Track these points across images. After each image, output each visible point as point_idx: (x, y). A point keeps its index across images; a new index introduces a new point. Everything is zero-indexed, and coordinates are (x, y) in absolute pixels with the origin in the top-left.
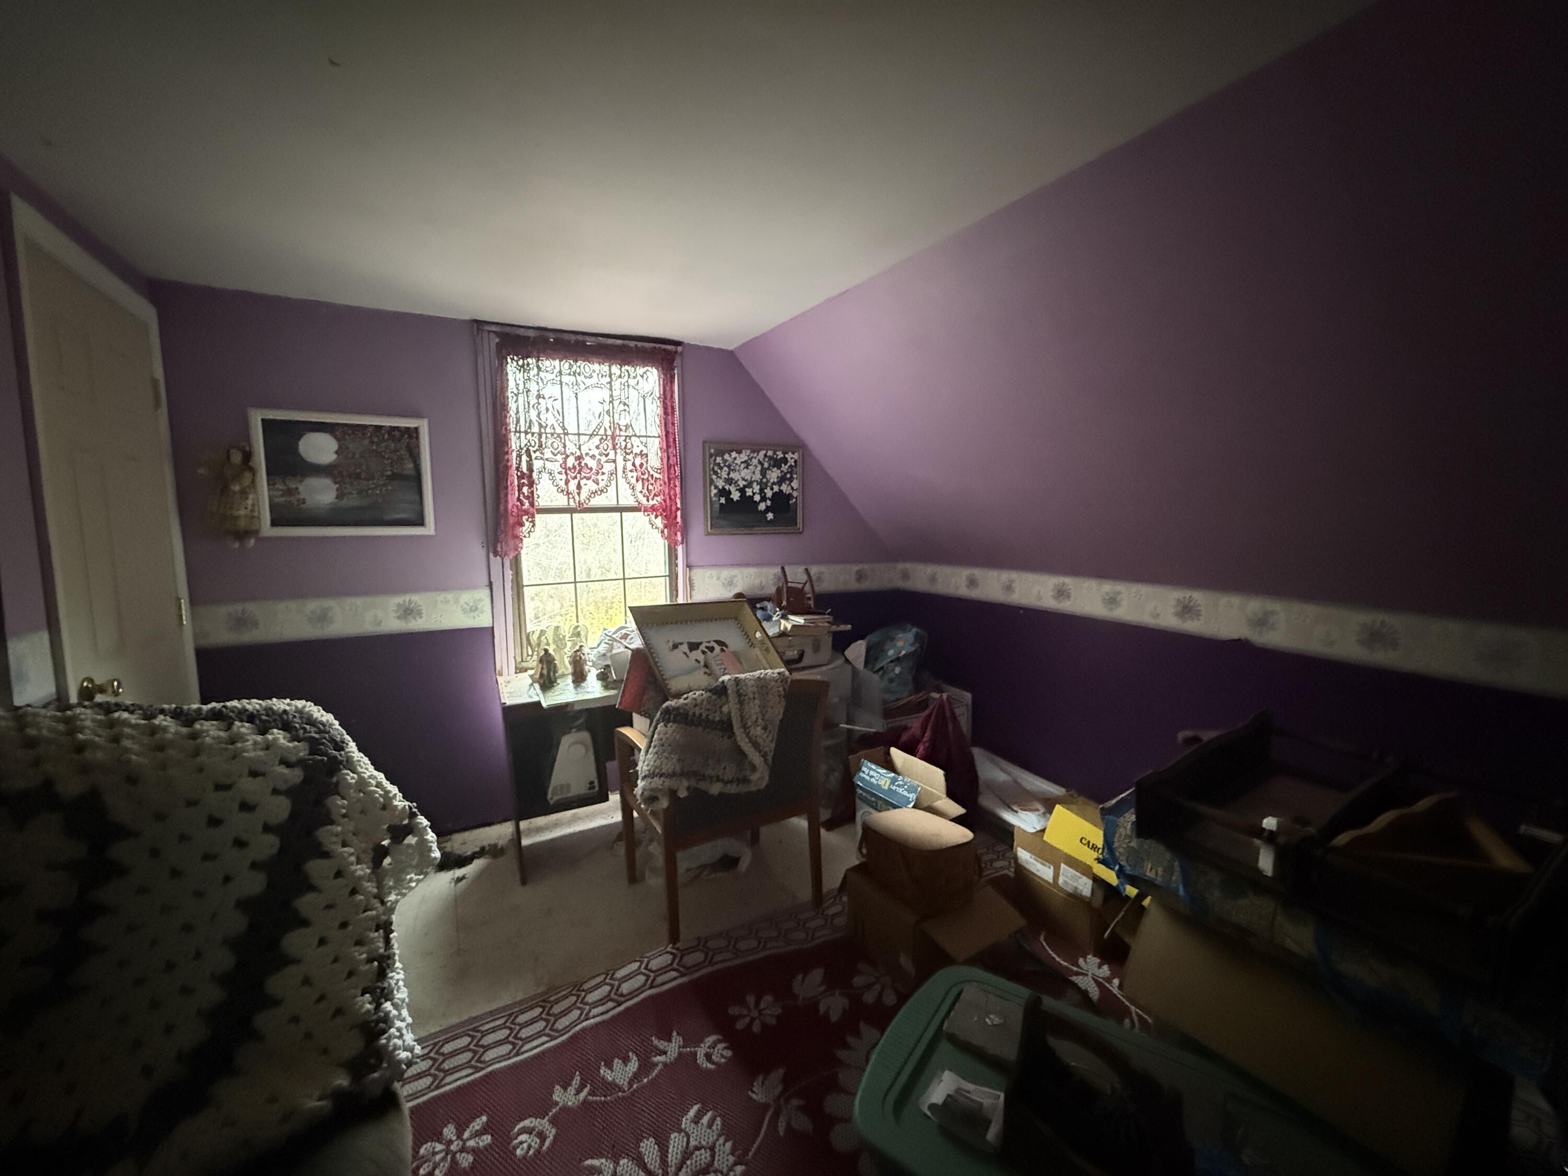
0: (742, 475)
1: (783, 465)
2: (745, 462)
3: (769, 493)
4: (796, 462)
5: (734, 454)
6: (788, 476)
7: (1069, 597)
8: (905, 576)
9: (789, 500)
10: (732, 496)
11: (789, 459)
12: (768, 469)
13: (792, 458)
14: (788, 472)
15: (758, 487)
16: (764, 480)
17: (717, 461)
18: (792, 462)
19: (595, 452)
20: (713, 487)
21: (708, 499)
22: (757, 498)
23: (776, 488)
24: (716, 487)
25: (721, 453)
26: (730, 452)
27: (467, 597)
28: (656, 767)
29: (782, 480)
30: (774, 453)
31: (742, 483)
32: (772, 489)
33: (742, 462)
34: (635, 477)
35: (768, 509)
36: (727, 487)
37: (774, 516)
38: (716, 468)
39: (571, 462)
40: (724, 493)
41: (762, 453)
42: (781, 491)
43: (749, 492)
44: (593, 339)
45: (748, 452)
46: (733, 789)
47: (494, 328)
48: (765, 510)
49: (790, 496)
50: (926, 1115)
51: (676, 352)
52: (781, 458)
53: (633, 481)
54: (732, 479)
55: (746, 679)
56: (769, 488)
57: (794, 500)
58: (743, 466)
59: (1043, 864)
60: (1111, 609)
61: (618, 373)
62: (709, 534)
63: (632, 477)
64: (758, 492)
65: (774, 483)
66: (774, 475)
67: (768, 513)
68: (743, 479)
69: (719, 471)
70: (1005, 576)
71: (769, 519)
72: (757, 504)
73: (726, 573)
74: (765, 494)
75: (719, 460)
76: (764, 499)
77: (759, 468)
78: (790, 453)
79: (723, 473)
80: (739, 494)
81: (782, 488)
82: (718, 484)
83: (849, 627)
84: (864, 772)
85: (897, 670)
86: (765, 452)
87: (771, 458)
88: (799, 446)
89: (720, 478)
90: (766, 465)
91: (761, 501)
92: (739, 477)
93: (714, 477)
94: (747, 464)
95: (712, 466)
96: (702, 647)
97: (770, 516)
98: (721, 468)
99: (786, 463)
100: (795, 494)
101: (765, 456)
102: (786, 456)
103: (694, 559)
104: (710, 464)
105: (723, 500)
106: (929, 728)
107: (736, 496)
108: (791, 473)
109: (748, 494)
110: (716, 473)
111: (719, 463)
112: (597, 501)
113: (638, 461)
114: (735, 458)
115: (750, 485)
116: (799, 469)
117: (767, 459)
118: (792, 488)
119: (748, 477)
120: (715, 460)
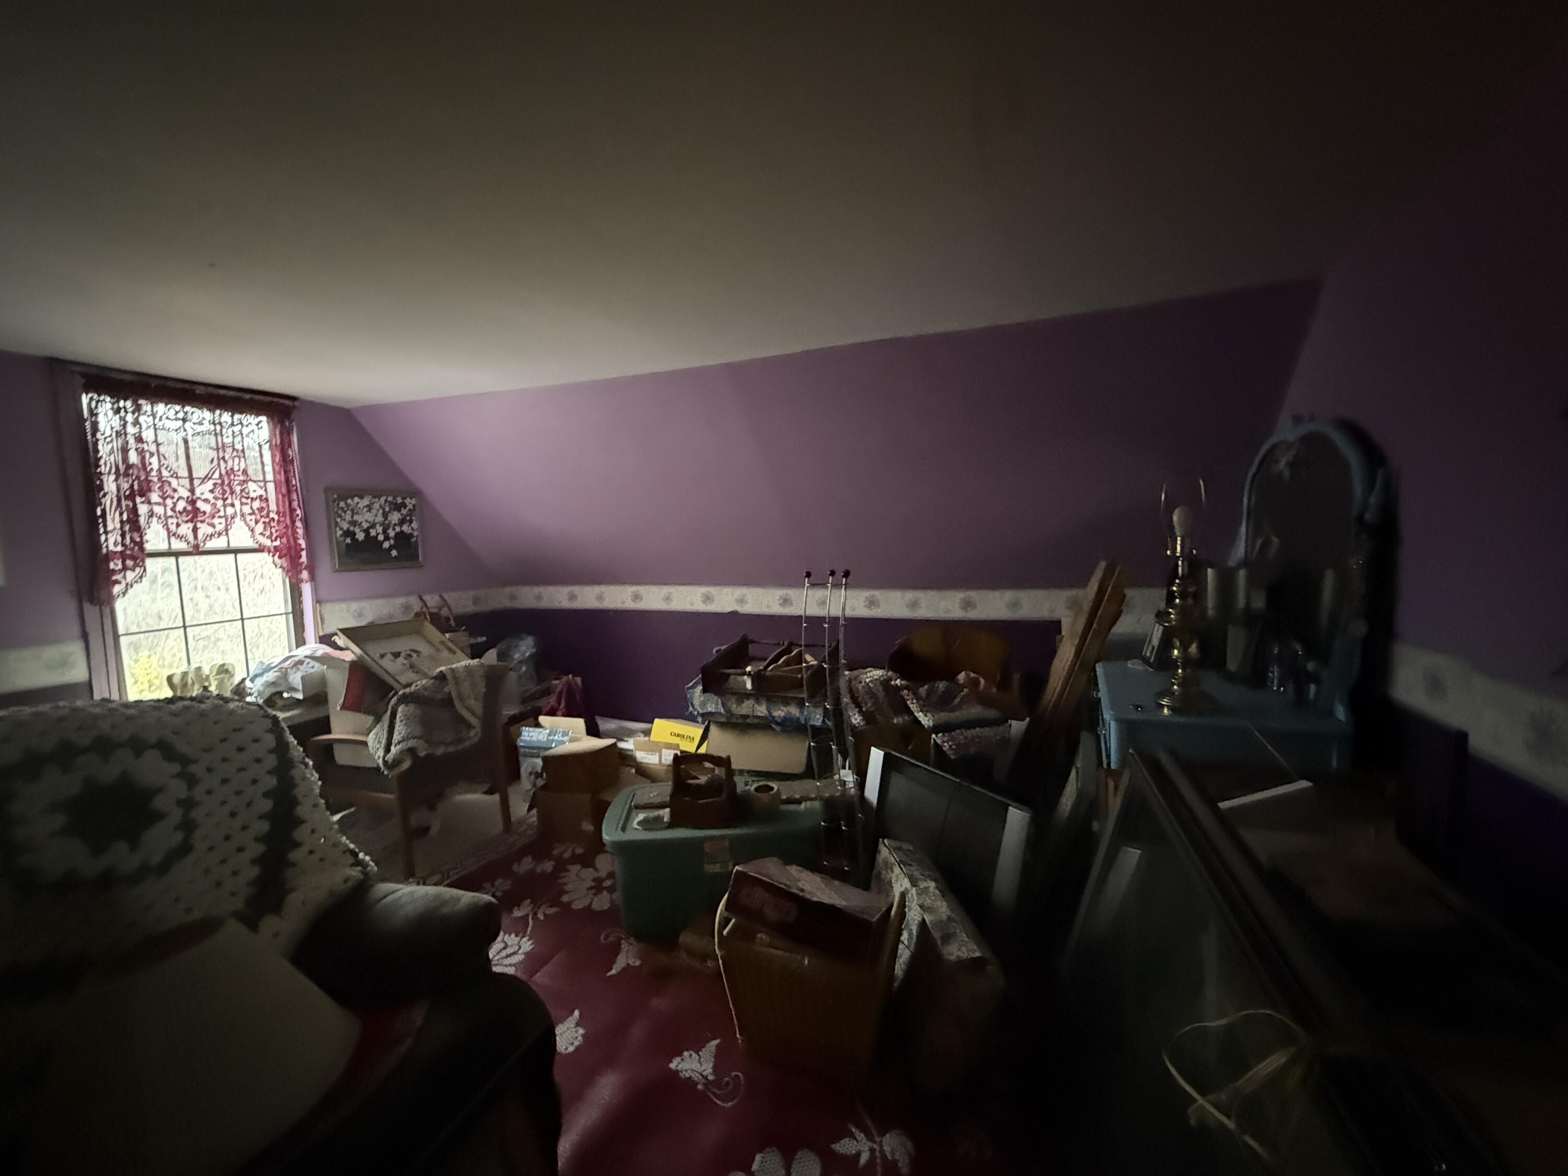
0: (365, 518)
1: (402, 509)
2: (368, 506)
3: (392, 533)
4: (414, 506)
5: (356, 499)
6: (408, 518)
7: (641, 599)
8: (513, 597)
9: (410, 538)
10: (357, 537)
11: (408, 504)
12: (389, 512)
13: (410, 503)
14: (407, 515)
15: (381, 528)
16: (387, 522)
17: (341, 506)
18: (411, 507)
19: (210, 496)
20: (338, 529)
21: (334, 539)
22: (381, 538)
23: (398, 529)
24: (341, 529)
25: (344, 499)
26: (352, 498)
27: (51, 653)
28: (409, 733)
29: (402, 522)
30: (394, 499)
31: (365, 525)
32: (394, 529)
33: (365, 507)
34: (254, 521)
35: (391, 548)
36: (352, 528)
37: (398, 552)
38: (340, 512)
39: (181, 505)
40: (352, 535)
41: (383, 499)
42: (402, 532)
43: (373, 533)
44: (202, 388)
45: (370, 497)
46: (451, 749)
47: (78, 369)
48: (389, 547)
49: (411, 535)
50: (636, 829)
51: (294, 407)
52: (401, 503)
53: (252, 524)
54: (356, 521)
55: (456, 668)
56: (391, 529)
57: (415, 539)
58: (365, 510)
59: (652, 755)
60: (668, 604)
61: (229, 420)
62: (337, 571)
63: (251, 520)
64: (381, 532)
65: (395, 525)
66: (395, 517)
67: (391, 550)
68: (367, 521)
69: (343, 514)
70: (597, 589)
71: (393, 555)
72: (381, 543)
73: (355, 606)
74: (388, 534)
75: (342, 504)
76: (387, 538)
77: (381, 511)
78: (408, 499)
79: (347, 516)
80: (364, 535)
81: (403, 529)
82: (342, 526)
83: (484, 639)
84: (524, 736)
85: (524, 669)
86: (385, 497)
87: (390, 503)
88: (415, 493)
89: (345, 520)
90: (387, 509)
91: (385, 540)
92: (362, 520)
93: (339, 520)
94: (369, 508)
95: (336, 509)
96: (403, 654)
97: (394, 553)
98: (345, 512)
99: (405, 507)
100: (415, 534)
101: (386, 501)
102: (405, 501)
103: (323, 594)
104: (334, 508)
105: (348, 540)
106: (562, 700)
107: (361, 536)
108: (410, 515)
109: (371, 535)
110: (340, 516)
111: (342, 507)
112: (211, 545)
113: (256, 504)
114: (358, 503)
115: (373, 526)
116: (417, 512)
117: (387, 504)
118: (412, 528)
119: (371, 519)
120: (338, 504)
